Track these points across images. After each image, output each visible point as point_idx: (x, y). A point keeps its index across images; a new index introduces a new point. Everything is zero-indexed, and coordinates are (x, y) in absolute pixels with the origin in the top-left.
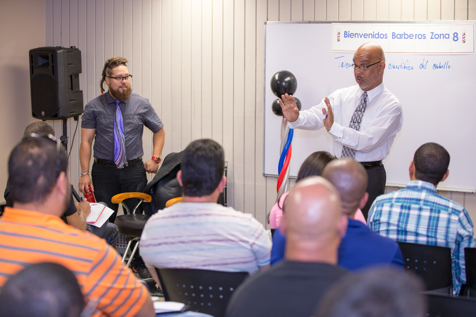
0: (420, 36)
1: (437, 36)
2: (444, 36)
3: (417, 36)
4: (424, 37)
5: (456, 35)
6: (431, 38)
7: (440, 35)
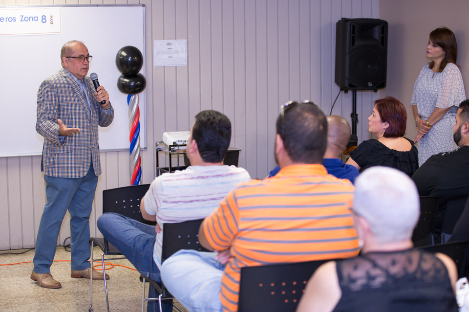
0: (10, 20)
1: (26, 19)
2: (33, 19)
3: (7, 19)
4: (14, 19)
5: (44, 17)
6: (21, 21)
7: (30, 18)
